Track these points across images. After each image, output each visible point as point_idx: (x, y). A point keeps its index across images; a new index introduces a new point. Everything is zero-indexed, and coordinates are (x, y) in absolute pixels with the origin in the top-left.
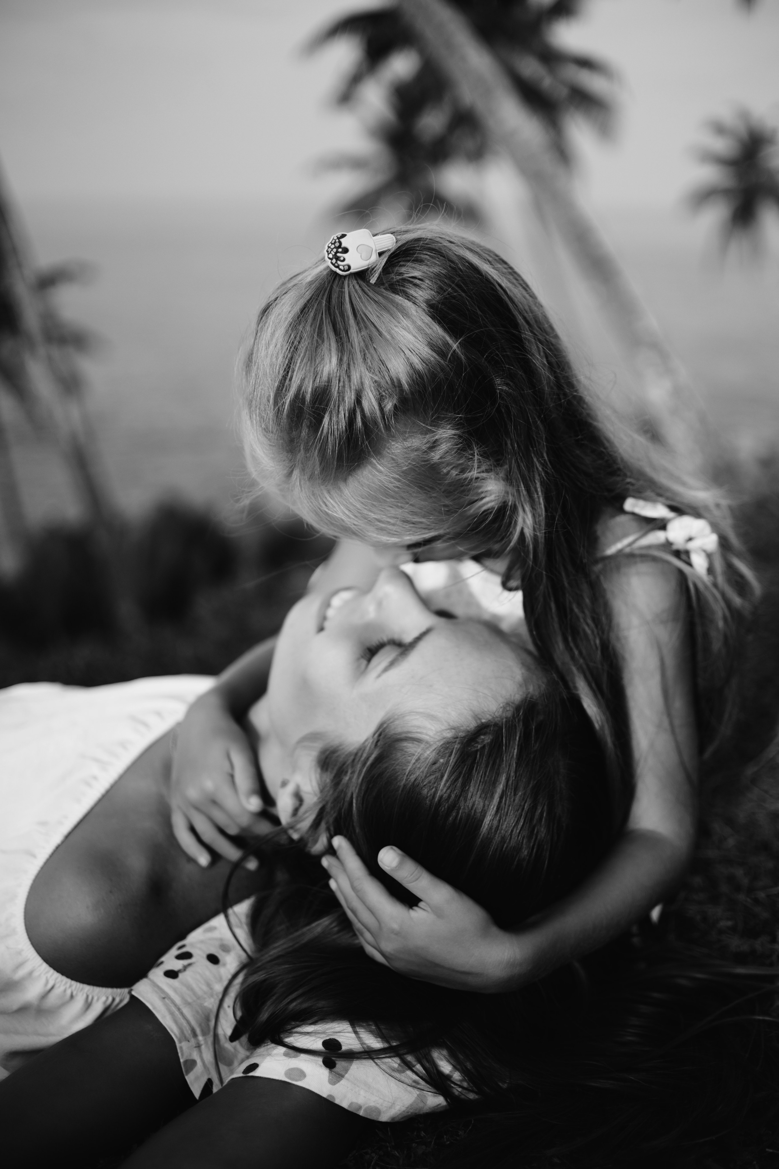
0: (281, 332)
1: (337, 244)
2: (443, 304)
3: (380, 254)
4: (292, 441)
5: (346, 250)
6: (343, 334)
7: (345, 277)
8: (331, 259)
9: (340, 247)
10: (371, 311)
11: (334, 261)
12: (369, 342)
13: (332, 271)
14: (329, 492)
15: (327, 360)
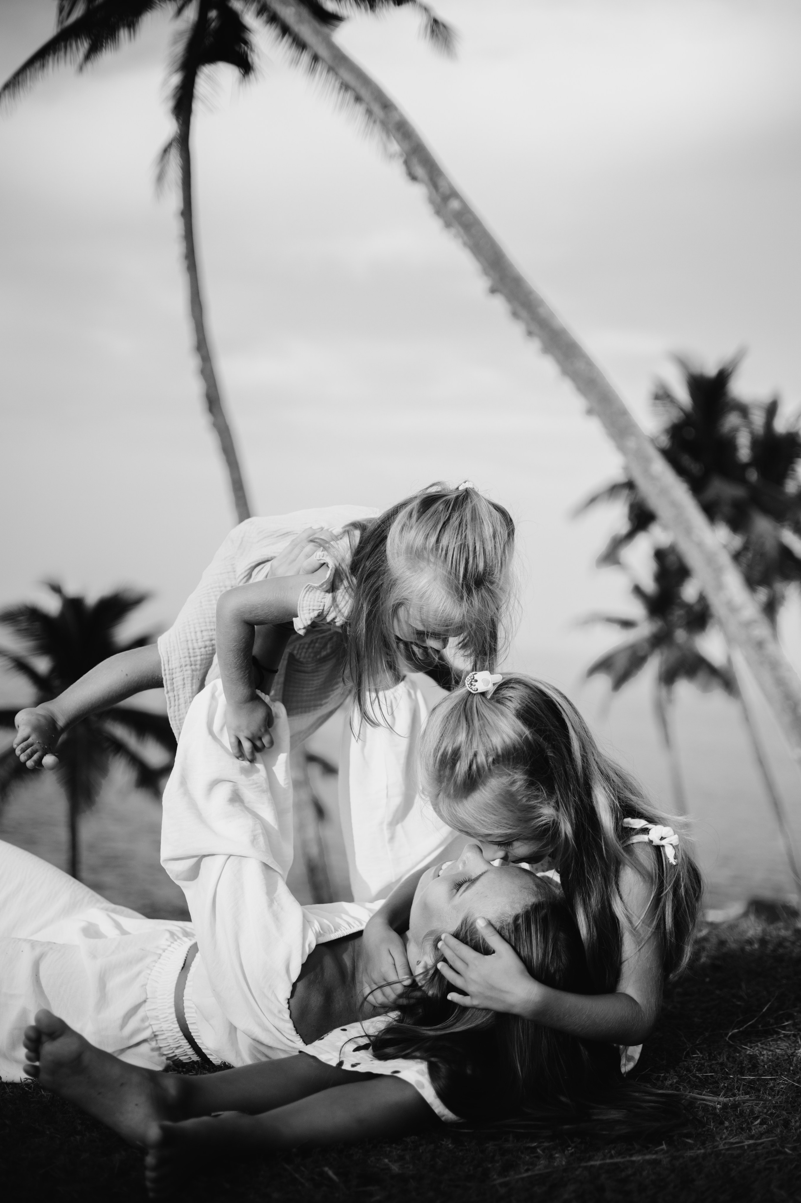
0: (440, 718)
1: (472, 678)
2: (523, 710)
3: (494, 684)
4: (440, 776)
5: (476, 681)
6: (470, 722)
7: (475, 694)
8: (469, 685)
9: (473, 679)
10: (486, 712)
11: (470, 685)
12: (483, 726)
13: (468, 691)
14: (457, 803)
15: (461, 734)
